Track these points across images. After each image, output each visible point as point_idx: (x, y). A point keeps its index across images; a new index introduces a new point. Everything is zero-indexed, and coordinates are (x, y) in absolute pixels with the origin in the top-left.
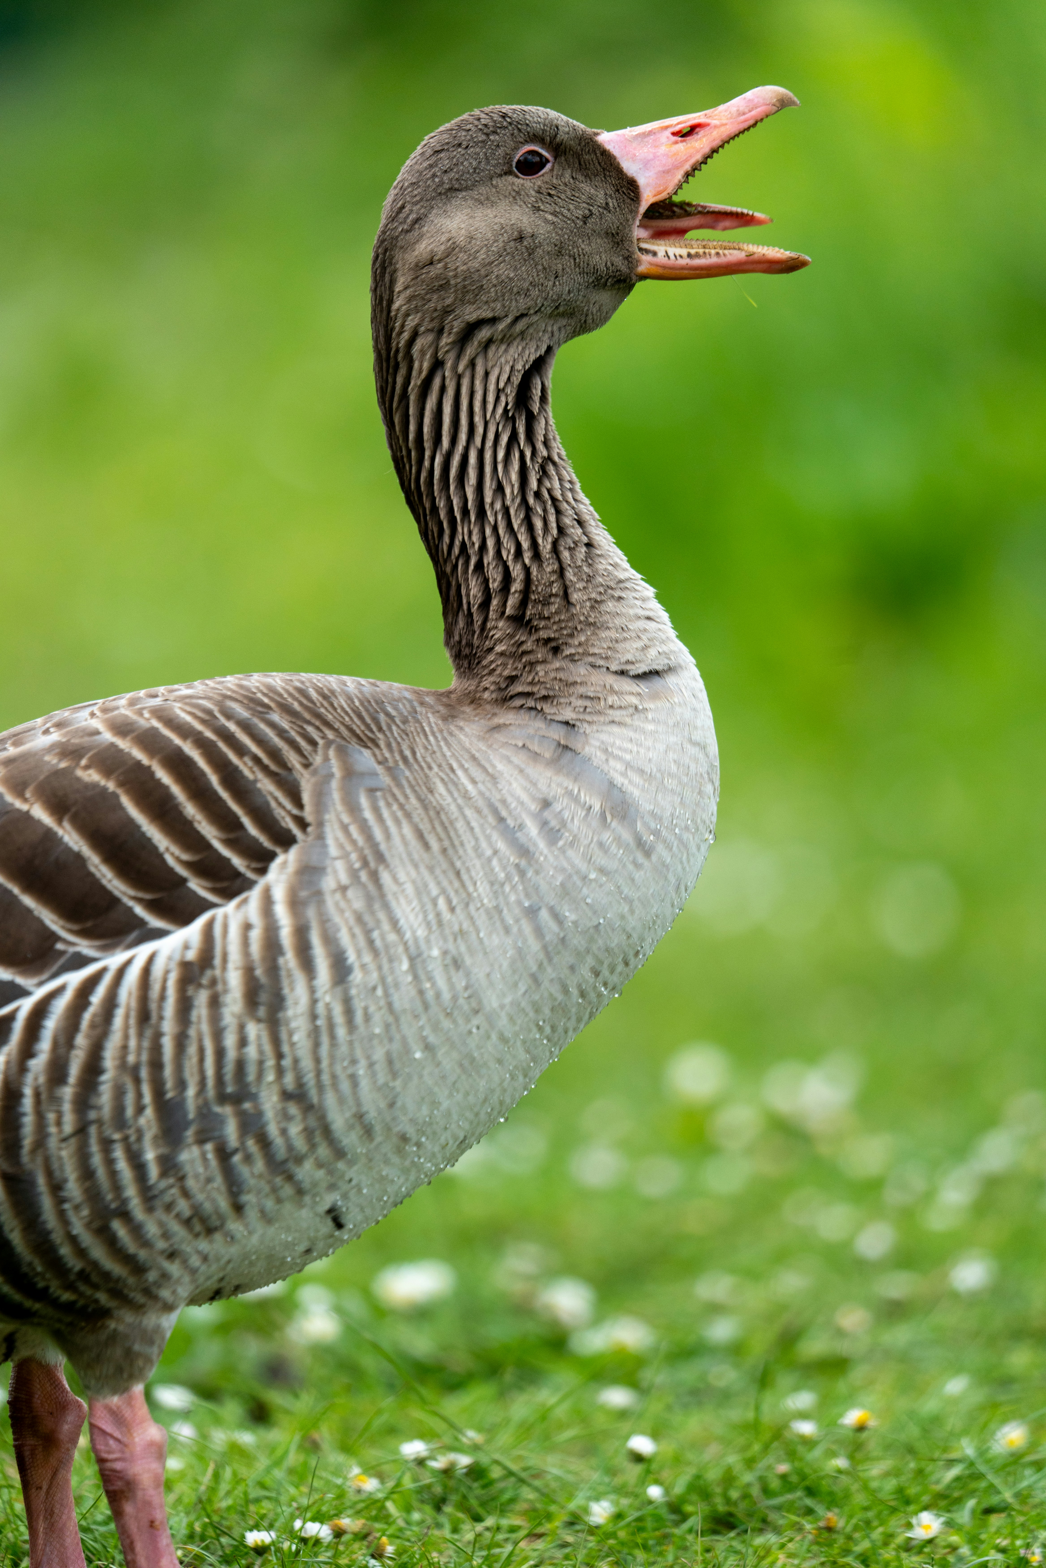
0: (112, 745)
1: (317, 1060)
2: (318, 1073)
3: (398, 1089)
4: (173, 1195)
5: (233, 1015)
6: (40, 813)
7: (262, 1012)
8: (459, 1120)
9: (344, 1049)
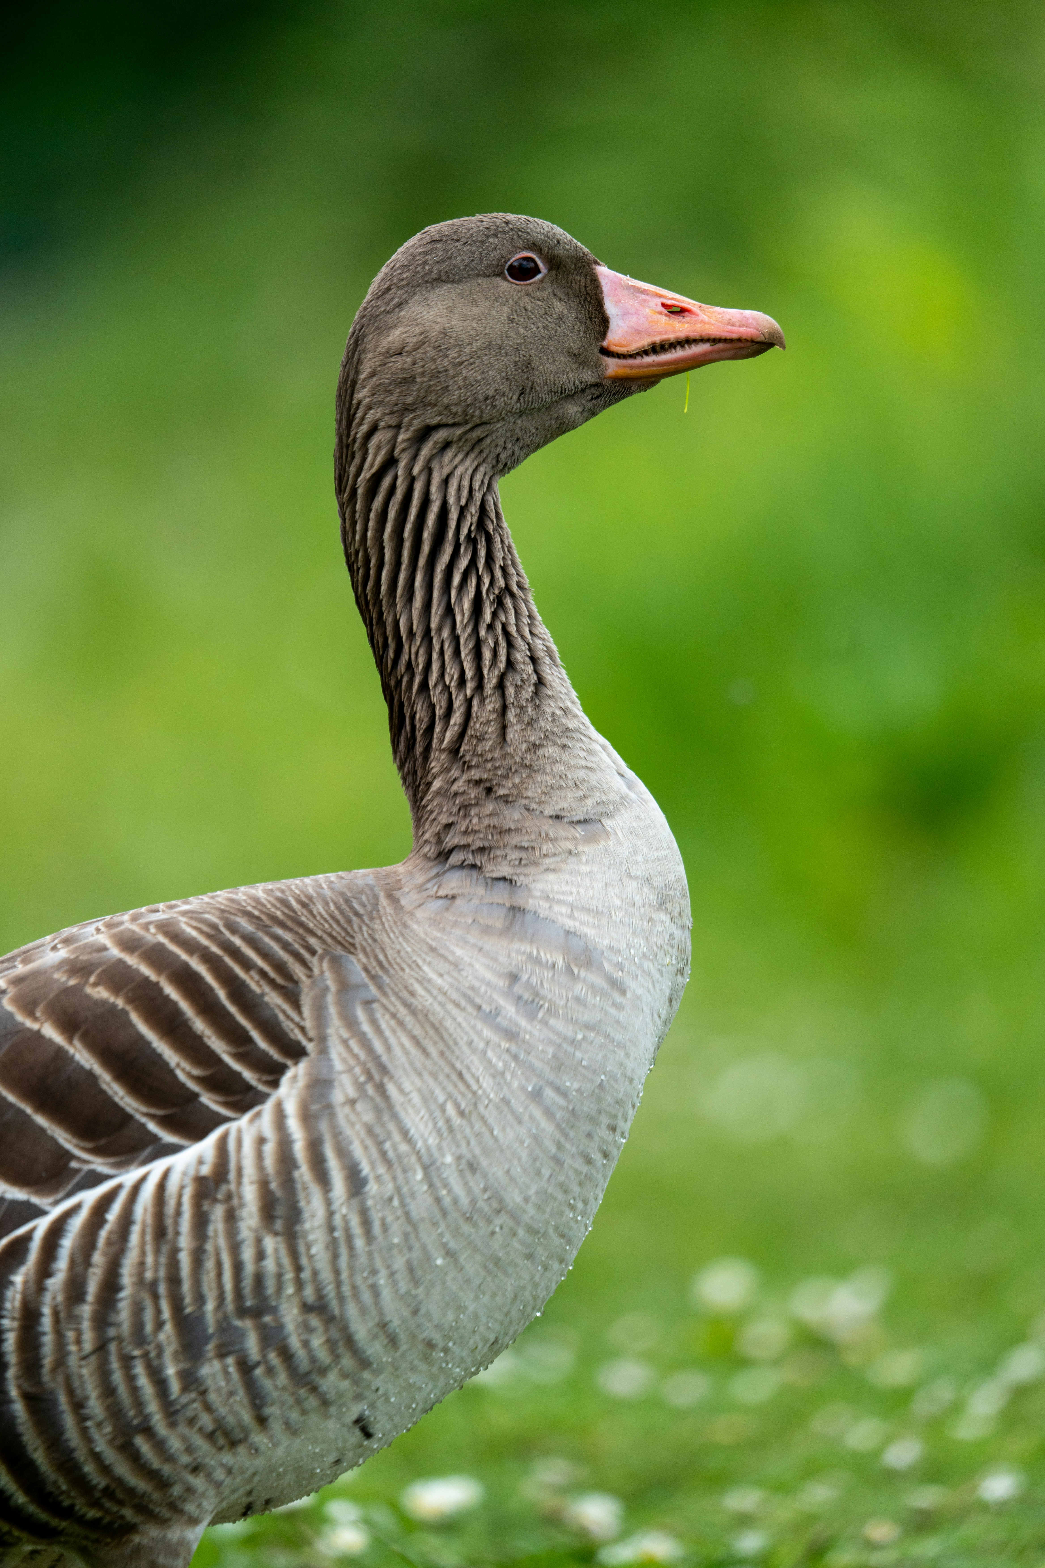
0: (121, 961)
1: (337, 1272)
2: (338, 1284)
3: (422, 1296)
4: (195, 1409)
5: (250, 1229)
6: (50, 1032)
7: (279, 1225)
8: (488, 1322)
9: (363, 1260)
